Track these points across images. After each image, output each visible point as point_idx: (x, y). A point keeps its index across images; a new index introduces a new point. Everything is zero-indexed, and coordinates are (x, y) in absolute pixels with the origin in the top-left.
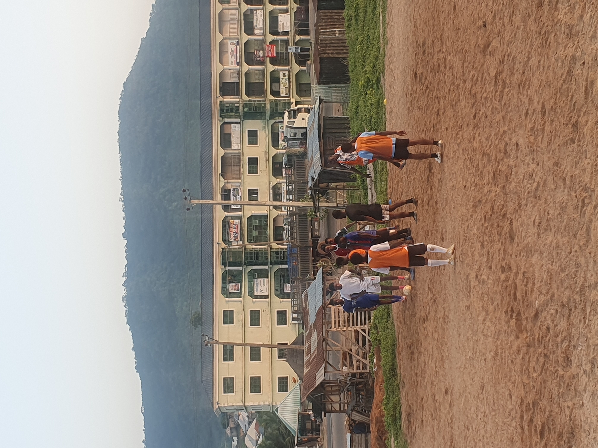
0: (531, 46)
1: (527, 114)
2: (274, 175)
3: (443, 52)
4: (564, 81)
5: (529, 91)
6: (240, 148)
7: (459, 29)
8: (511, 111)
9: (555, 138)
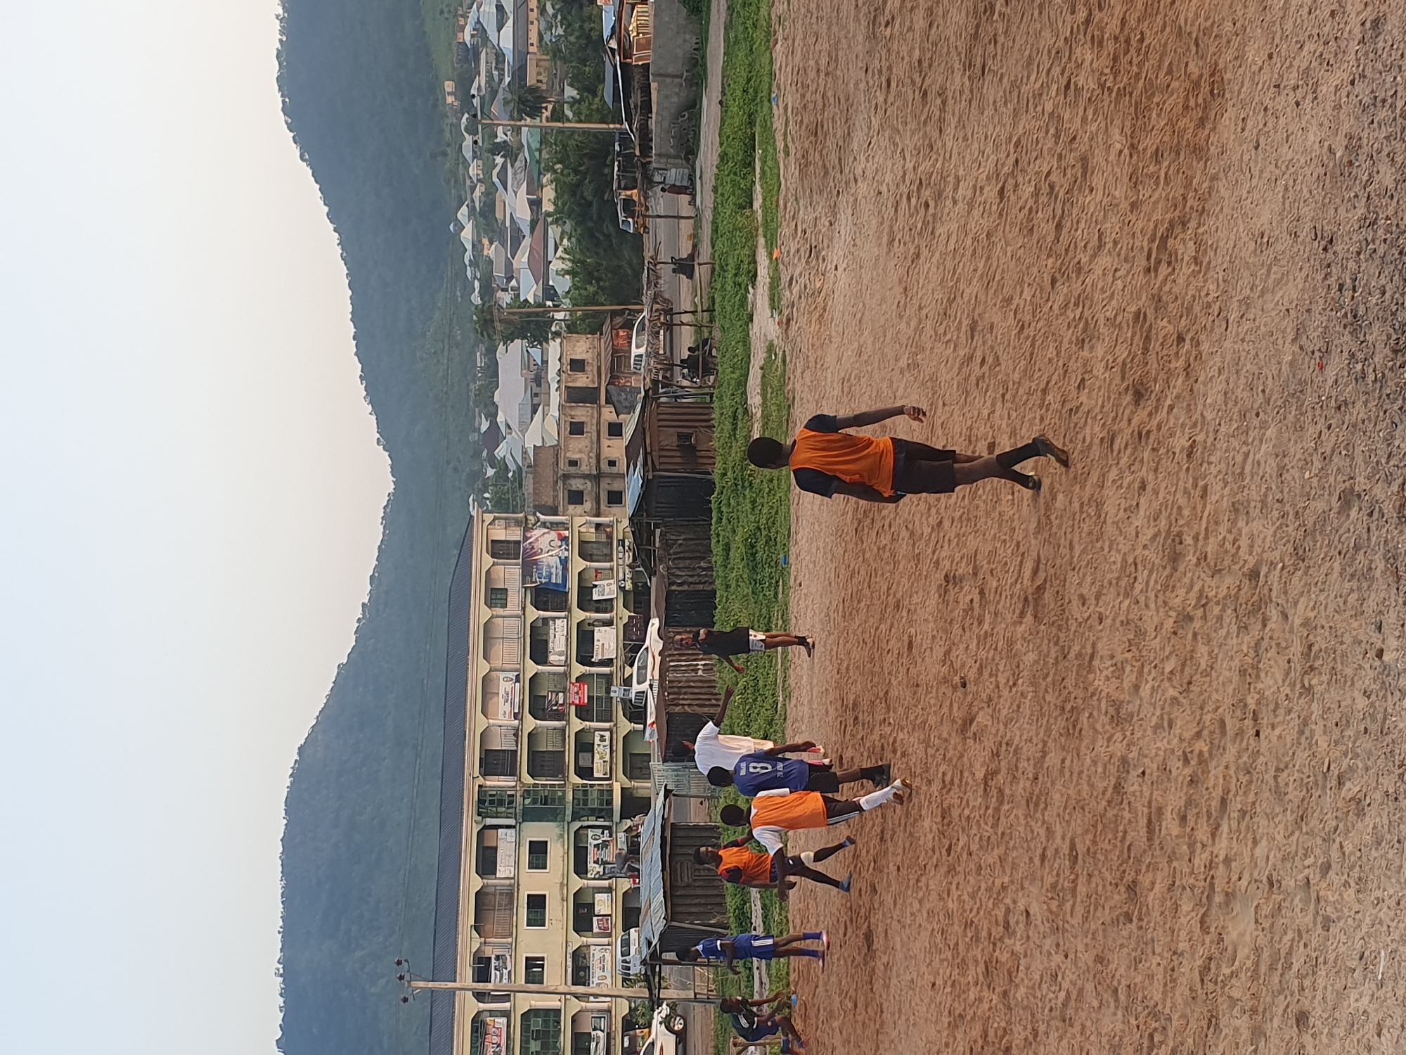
0: (1048, 731)
1: (1043, 857)
2: (576, 930)
3: (890, 724)
4: (1109, 802)
5: (1046, 813)
6: (512, 875)
7: (918, 685)
8: (1014, 847)
9: (1096, 909)
